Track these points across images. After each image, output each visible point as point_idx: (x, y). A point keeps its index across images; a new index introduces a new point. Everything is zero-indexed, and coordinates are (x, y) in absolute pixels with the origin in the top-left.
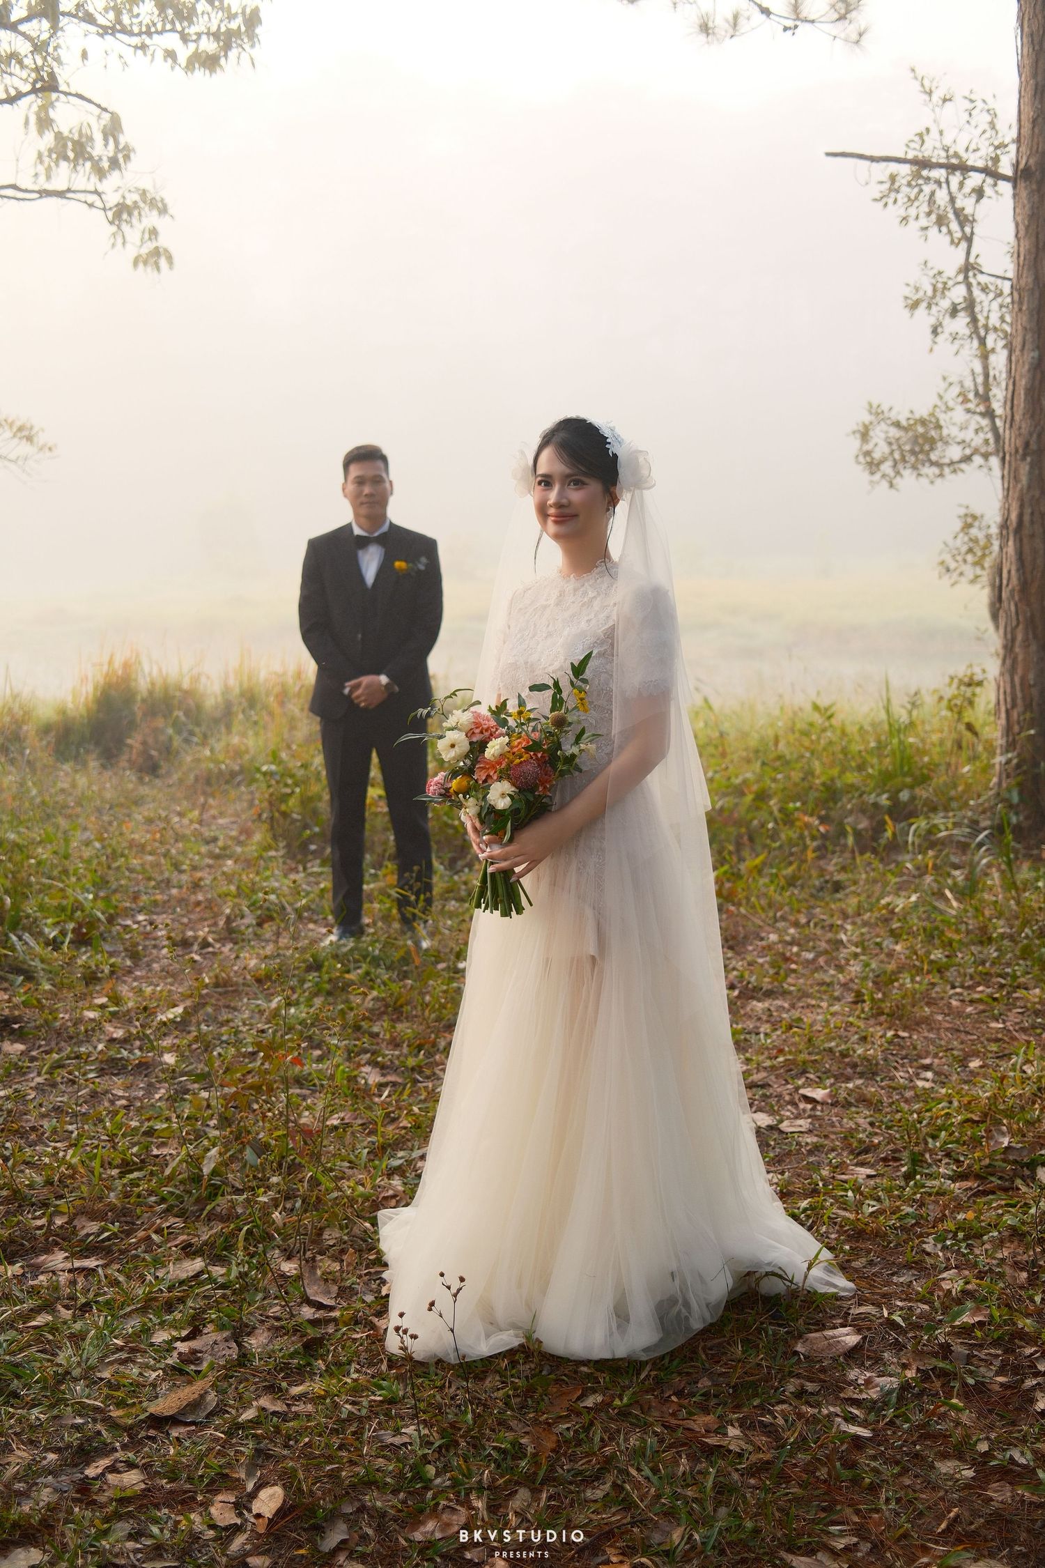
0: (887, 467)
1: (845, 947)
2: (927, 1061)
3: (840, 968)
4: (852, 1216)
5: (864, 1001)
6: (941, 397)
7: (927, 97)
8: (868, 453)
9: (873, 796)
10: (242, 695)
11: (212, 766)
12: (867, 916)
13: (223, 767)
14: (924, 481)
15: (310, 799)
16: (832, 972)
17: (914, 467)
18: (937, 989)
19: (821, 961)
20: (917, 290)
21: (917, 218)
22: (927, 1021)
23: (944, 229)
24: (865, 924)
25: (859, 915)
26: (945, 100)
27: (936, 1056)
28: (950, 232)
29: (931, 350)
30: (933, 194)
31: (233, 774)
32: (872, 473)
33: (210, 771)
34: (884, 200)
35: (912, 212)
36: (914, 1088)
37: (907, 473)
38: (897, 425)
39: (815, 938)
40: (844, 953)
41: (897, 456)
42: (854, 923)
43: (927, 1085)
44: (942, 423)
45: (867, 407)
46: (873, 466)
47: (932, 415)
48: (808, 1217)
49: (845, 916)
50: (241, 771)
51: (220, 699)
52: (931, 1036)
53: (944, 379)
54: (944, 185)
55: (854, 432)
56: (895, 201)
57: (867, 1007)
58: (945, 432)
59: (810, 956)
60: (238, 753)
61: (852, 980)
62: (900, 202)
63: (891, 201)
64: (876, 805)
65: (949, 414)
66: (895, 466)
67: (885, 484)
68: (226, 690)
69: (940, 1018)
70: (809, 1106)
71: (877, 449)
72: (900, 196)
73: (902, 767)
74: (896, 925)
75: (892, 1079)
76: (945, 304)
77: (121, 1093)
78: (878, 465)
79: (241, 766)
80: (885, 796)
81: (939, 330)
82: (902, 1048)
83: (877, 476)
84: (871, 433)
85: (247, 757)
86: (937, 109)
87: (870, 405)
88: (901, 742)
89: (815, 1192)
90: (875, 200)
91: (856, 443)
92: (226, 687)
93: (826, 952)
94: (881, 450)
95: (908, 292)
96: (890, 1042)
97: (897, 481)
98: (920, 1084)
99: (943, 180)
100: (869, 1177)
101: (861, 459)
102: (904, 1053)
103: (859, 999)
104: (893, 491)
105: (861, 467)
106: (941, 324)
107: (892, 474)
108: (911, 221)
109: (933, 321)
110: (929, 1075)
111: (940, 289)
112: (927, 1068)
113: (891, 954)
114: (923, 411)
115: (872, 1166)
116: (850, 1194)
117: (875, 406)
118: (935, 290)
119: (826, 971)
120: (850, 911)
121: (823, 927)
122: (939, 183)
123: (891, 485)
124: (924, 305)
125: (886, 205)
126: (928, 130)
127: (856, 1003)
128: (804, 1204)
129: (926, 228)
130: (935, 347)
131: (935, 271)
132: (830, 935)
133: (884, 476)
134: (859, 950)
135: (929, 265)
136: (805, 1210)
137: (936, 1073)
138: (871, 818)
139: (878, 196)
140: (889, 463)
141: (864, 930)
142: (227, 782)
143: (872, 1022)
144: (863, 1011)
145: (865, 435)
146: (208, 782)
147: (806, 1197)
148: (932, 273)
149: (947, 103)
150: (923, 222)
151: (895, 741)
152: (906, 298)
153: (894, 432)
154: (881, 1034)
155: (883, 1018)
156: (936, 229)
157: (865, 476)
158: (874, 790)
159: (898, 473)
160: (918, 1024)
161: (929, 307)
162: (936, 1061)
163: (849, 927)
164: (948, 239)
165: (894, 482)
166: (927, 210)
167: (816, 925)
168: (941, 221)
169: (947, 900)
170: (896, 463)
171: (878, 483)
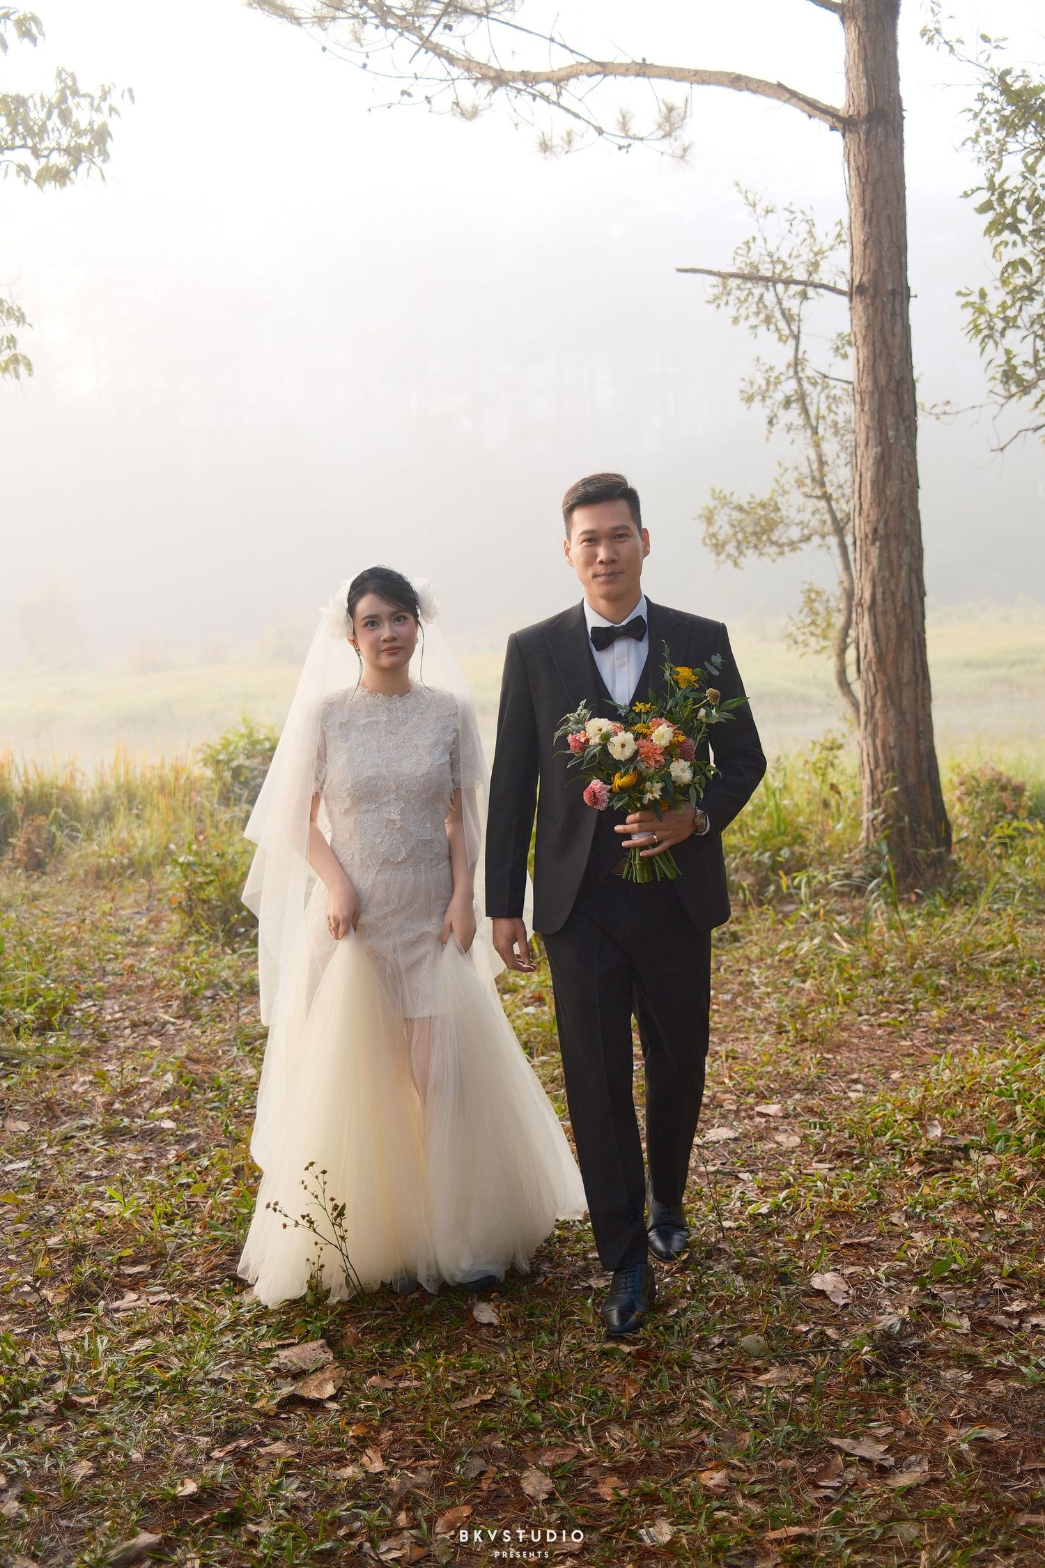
0: (731, 548)
1: (757, 988)
2: (855, 1076)
3: (758, 1007)
4: (826, 1201)
5: (787, 1032)
6: (777, 481)
7: (751, 209)
8: (714, 536)
9: (756, 854)
10: (119, 789)
11: (101, 860)
12: (769, 961)
13: (113, 860)
14: (765, 559)
15: (230, 886)
16: (750, 1010)
17: (756, 547)
18: (846, 1017)
19: (739, 1001)
20: (752, 383)
21: (747, 317)
22: (845, 1043)
23: (772, 327)
24: (770, 967)
25: (762, 960)
26: (767, 212)
27: (861, 1071)
28: (778, 330)
29: (768, 439)
30: (761, 296)
31: (124, 868)
32: (718, 554)
33: (98, 865)
34: (717, 302)
35: (743, 312)
36: (849, 1098)
37: (750, 552)
38: (740, 509)
39: (728, 982)
40: (756, 993)
41: (740, 536)
42: (759, 968)
43: (861, 1095)
44: (780, 505)
45: (710, 492)
46: (719, 547)
47: (771, 499)
48: (788, 1205)
49: (750, 961)
50: (131, 864)
51: (97, 795)
52: (853, 1056)
53: (780, 465)
54: (771, 288)
55: (700, 517)
56: (727, 303)
57: (792, 1035)
58: (784, 513)
59: (728, 997)
60: (125, 847)
61: (770, 1015)
62: (731, 303)
63: (723, 303)
64: (759, 862)
65: (786, 497)
66: (738, 546)
67: (730, 564)
68: (102, 787)
69: (856, 1041)
70: (763, 1120)
71: (722, 531)
72: (731, 298)
73: (779, 827)
74: (798, 966)
75: (829, 1092)
76: (779, 397)
77: (134, 1157)
78: (723, 546)
79: (130, 859)
80: (767, 854)
81: (775, 421)
82: (830, 1067)
83: (723, 556)
84: (716, 517)
85: (136, 851)
86: (761, 220)
87: (713, 490)
88: (777, 806)
89: (788, 1185)
90: (708, 302)
91: (701, 527)
92: (102, 782)
93: (740, 994)
94: (725, 531)
95: (743, 386)
96: (819, 1063)
97: (741, 560)
98: (851, 1094)
100: (830, 1169)
101: (708, 541)
102: (833, 1070)
103: (781, 1030)
104: (737, 570)
105: (707, 549)
106: (775, 416)
107: (736, 554)
108: (742, 320)
109: (767, 412)
110: (859, 1087)
111: (773, 383)
112: (856, 1081)
113: (800, 991)
114: (764, 496)
115: (831, 1162)
116: (819, 1183)
117: (717, 491)
118: (768, 383)
119: (745, 1010)
120: (753, 957)
121: (732, 972)
123: (736, 564)
124: (758, 398)
125: (719, 306)
126: (754, 239)
127: (780, 1033)
128: (783, 1195)
129: (756, 327)
130: (771, 436)
131: (767, 367)
132: (741, 979)
133: (729, 556)
134: (769, 990)
135: (761, 361)
136: (784, 1200)
137: (865, 1085)
138: (755, 875)
139: (712, 297)
140: (734, 544)
141: (770, 973)
142: (120, 875)
143: (799, 1047)
144: (788, 1040)
145: (709, 520)
146: (98, 875)
147: (782, 1189)
148: (764, 368)
149: (770, 215)
150: (753, 321)
151: (772, 803)
152: (742, 392)
153: (736, 515)
154: (810, 1056)
155: (807, 1044)
156: (764, 327)
157: (712, 556)
158: (757, 848)
159: (741, 553)
160: (838, 1047)
161: (764, 399)
162: (863, 1076)
163: (755, 971)
164: (776, 336)
165: (739, 561)
166: (756, 310)
167: (725, 970)
168: (768, 320)
169: (837, 942)
170: (739, 543)
171: (724, 562)
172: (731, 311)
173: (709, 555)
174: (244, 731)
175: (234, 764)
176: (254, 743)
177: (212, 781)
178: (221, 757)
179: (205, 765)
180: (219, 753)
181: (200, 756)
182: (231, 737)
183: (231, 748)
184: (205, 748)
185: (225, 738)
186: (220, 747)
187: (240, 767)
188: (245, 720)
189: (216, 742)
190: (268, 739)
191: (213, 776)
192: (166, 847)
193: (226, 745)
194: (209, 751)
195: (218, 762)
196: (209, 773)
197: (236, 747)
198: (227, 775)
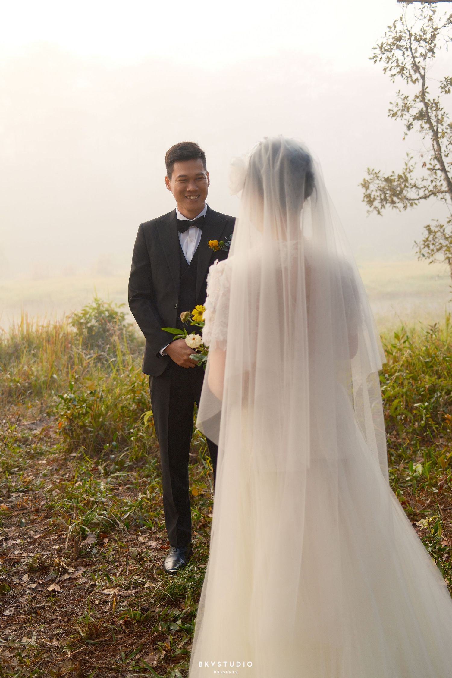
0: (377, 203)
6: (406, 164)
8: (368, 196)
14: (395, 210)
17: (391, 203)
20: (396, 105)
21: (390, 70)
23: (405, 75)
28: (410, 76)
29: (404, 139)
32: (370, 206)
34: (375, 59)
35: (390, 65)
37: (388, 206)
38: (385, 180)
41: (383, 197)
44: (409, 178)
45: (367, 170)
46: (370, 202)
47: (403, 174)
53: (408, 155)
54: (409, 50)
55: (362, 184)
56: (381, 59)
58: (411, 181)
62: (383, 59)
63: (378, 59)
65: (411, 173)
66: (381, 202)
67: (375, 212)
71: (373, 193)
72: (384, 56)
78: (373, 202)
81: (411, 127)
83: (373, 208)
84: (370, 185)
90: (370, 59)
91: (362, 191)
94: (375, 193)
97: (383, 211)
99: (408, 47)
101: (365, 198)
104: (379, 216)
105: (365, 203)
106: (411, 124)
107: (380, 207)
108: (388, 70)
109: (406, 123)
111: (406, 108)
114: (399, 171)
117: (371, 171)
122: (407, 48)
123: (379, 213)
124: (399, 115)
125: (375, 62)
129: (394, 75)
130: (407, 136)
133: (375, 208)
135: (401, 94)
139: (372, 56)
140: (378, 201)
145: (366, 185)
148: (403, 97)
150: (394, 71)
152: (390, 110)
153: (383, 184)
156: (399, 76)
157: (367, 207)
159: (383, 206)
165: (380, 211)
166: (396, 65)
168: (403, 70)
170: (381, 199)
171: (372, 212)
172: (383, 64)
173: (365, 206)
174: (95, 306)
175: (89, 325)
176: (100, 313)
177: (77, 334)
178: (82, 321)
179: (73, 325)
180: (81, 319)
181: (70, 320)
182: (88, 309)
183: (88, 316)
184: (73, 316)
185: (85, 310)
186: (81, 315)
187: (92, 326)
188: (96, 300)
189: (79, 312)
190: (108, 310)
191: (77, 332)
192: (52, 377)
193: (85, 314)
194: (76, 318)
195: (81, 324)
196: (75, 330)
197: (90, 316)
198: (85, 331)
